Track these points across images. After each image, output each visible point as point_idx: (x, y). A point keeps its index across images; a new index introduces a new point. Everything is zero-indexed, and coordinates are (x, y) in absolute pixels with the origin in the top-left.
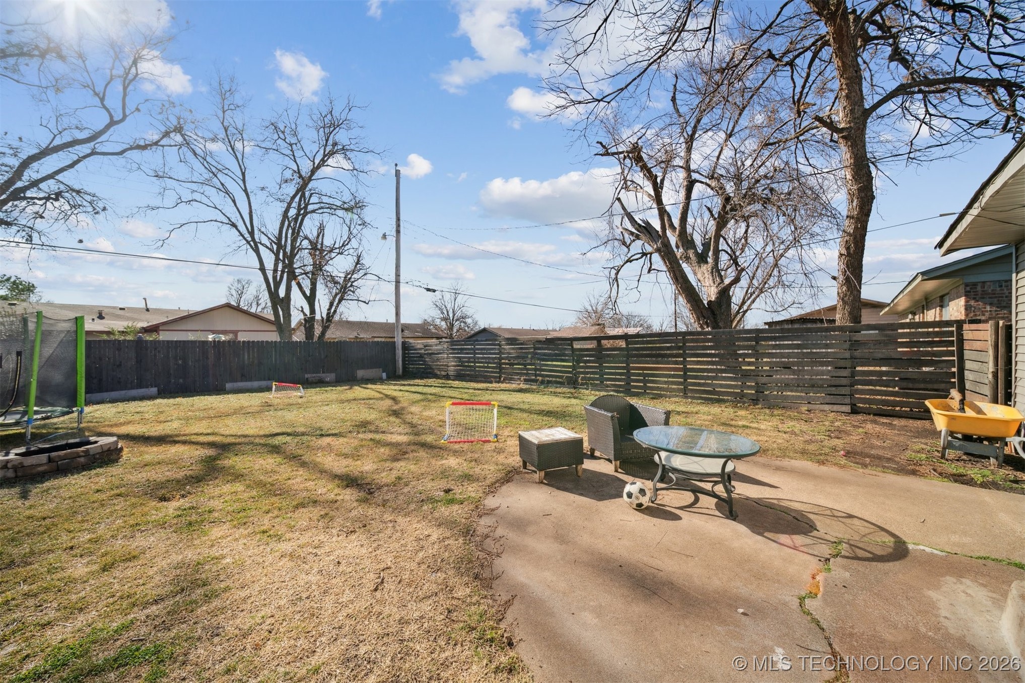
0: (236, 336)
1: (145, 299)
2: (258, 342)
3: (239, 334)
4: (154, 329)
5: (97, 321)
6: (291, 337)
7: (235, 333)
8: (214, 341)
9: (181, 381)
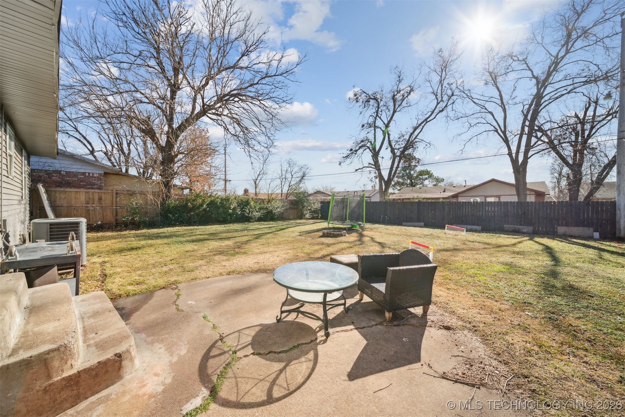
0: (499, 199)
1: (465, 181)
2: (511, 202)
3: (502, 197)
4: (456, 196)
5: (442, 193)
6: (526, 198)
7: (499, 197)
8: (474, 202)
9: (433, 221)
